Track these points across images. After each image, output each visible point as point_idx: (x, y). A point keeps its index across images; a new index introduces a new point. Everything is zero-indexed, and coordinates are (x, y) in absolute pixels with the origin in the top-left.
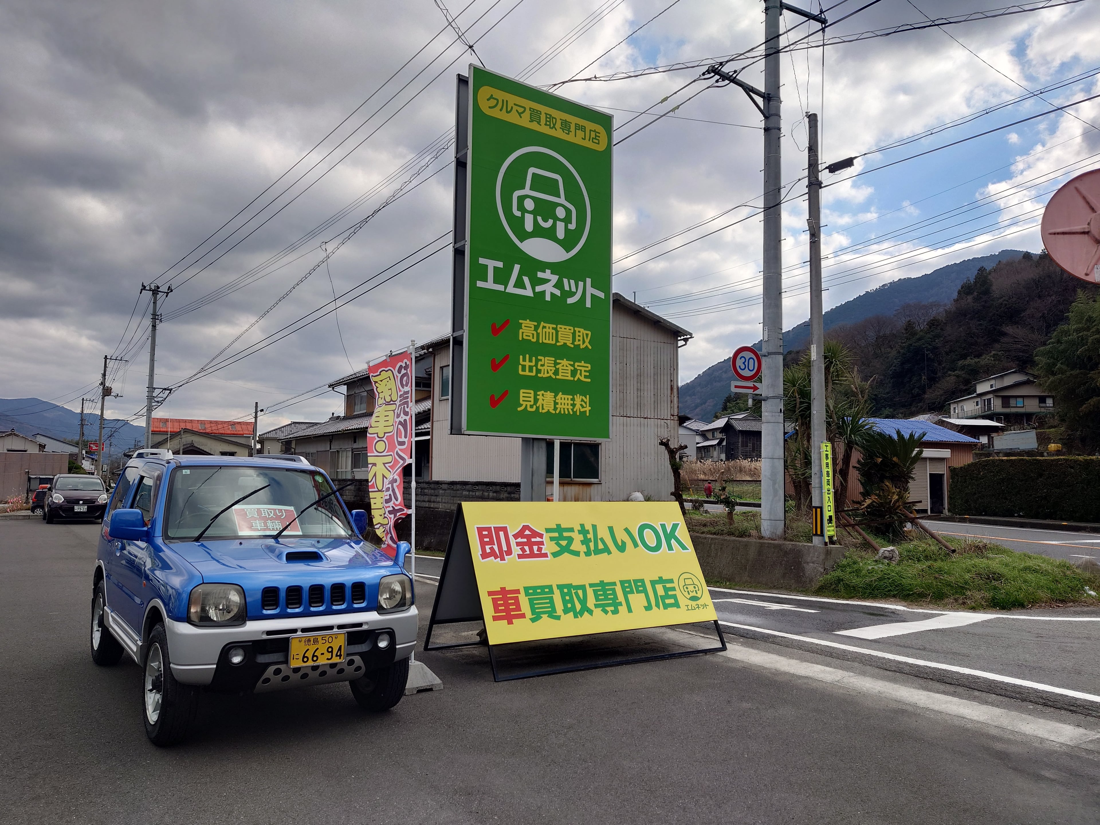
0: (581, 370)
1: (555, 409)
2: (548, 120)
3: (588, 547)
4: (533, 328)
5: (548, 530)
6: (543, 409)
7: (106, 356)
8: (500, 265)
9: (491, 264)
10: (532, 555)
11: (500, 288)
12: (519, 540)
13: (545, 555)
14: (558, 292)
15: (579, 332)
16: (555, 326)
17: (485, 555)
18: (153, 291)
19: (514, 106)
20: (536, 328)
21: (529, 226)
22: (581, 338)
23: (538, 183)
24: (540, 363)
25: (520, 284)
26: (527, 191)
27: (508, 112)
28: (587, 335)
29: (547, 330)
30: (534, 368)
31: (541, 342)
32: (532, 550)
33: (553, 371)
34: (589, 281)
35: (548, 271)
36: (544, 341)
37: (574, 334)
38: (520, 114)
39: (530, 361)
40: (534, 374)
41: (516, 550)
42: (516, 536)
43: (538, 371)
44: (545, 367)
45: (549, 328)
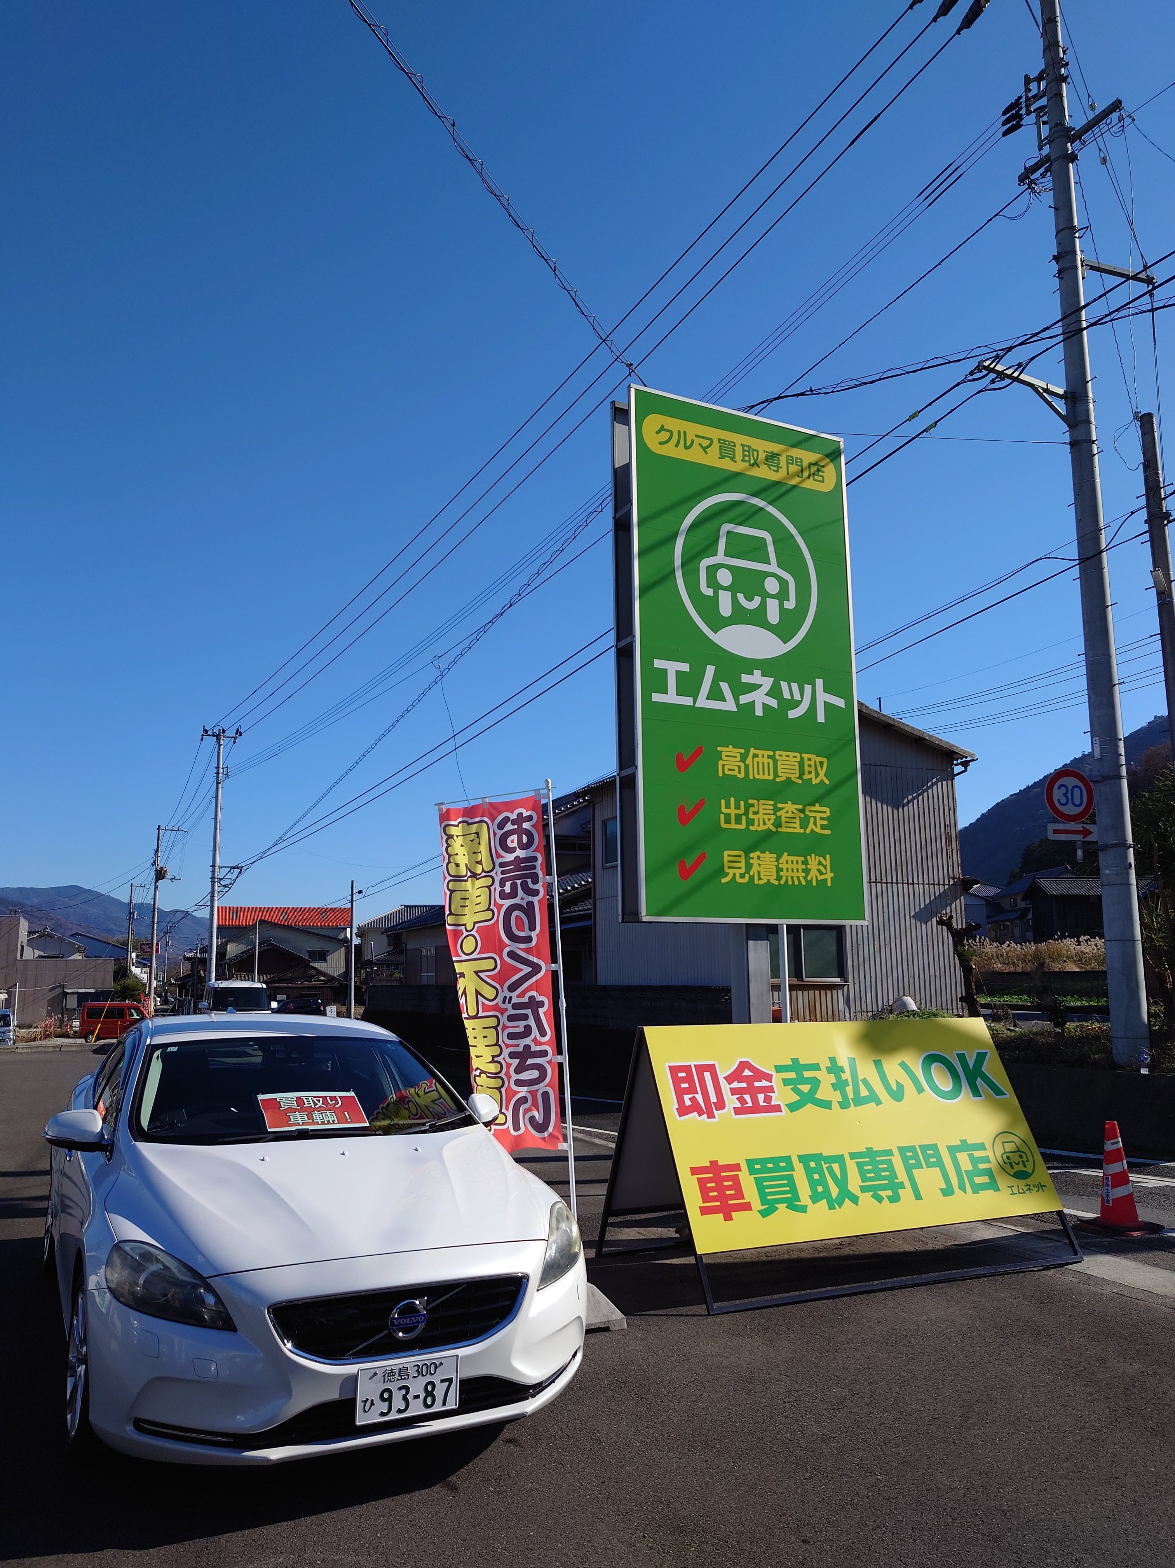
0: (815, 818)
1: (779, 878)
2: (747, 453)
3: (844, 1094)
4: (739, 759)
5: (779, 1069)
6: (760, 879)
8: (685, 667)
9: (672, 667)
10: (756, 1109)
11: (688, 701)
12: (735, 1085)
13: (777, 1109)
14: (773, 703)
15: (809, 759)
16: (771, 753)
17: (683, 1111)
19: (695, 438)
20: (744, 758)
21: (725, 608)
22: (813, 769)
23: (737, 545)
24: (751, 809)
25: (715, 694)
27: (687, 448)
28: (821, 763)
29: (760, 759)
30: (744, 818)
31: (751, 778)
32: (755, 1100)
33: (772, 821)
34: (819, 683)
35: (757, 673)
36: (757, 777)
37: (801, 764)
38: (704, 449)
39: (737, 807)
40: (743, 826)
41: (732, 1101)
42: (729, 1079)
43: (751, 822)
44: (760, 816)
45: (763, 757)
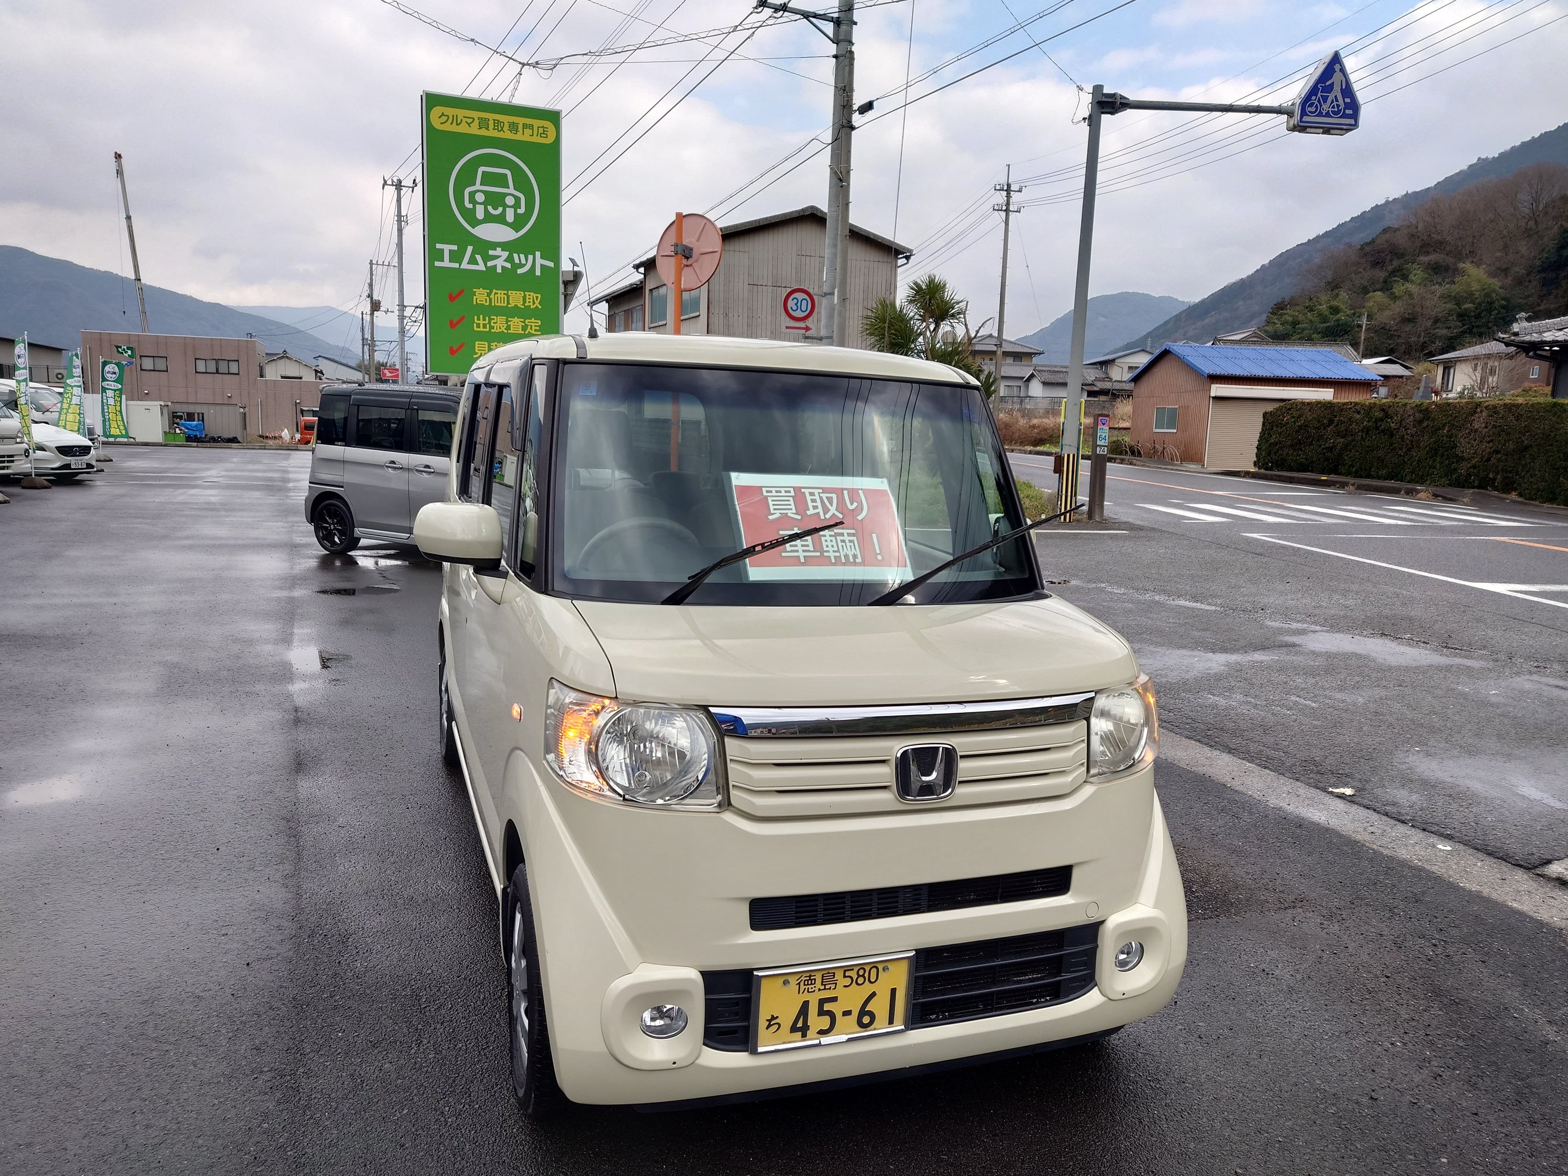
0: (532, 326)
2: (496, 124)
4: (486, 295)
7: (371, 261)
8: (455, 247)
9: (447, 248)
11: (456, 265)
14: (508, 265)
15: (529, 295)
16: (506, 292)
18: (396, 185)
19: (463, 118)
20: (489, 295)
21: (480, 214)
22: (531, 300)
23: (488, 179)
24: (493, 321)
25: (473, 261)
26: (478, 186)
27: (458, 125)
28: (537, 298)
29: (499, 295)
30: (488, 325)
31: (493, 305)
33: (505, 327)
34: (538, 254)
35: (499, 249)
36: (496, 304)
37: (524, 297)
38: (469, 124)
39: (484, 320)
40: (488, 329)
43: (491, 327)
44: (498, 324)
45: (501, 294)
